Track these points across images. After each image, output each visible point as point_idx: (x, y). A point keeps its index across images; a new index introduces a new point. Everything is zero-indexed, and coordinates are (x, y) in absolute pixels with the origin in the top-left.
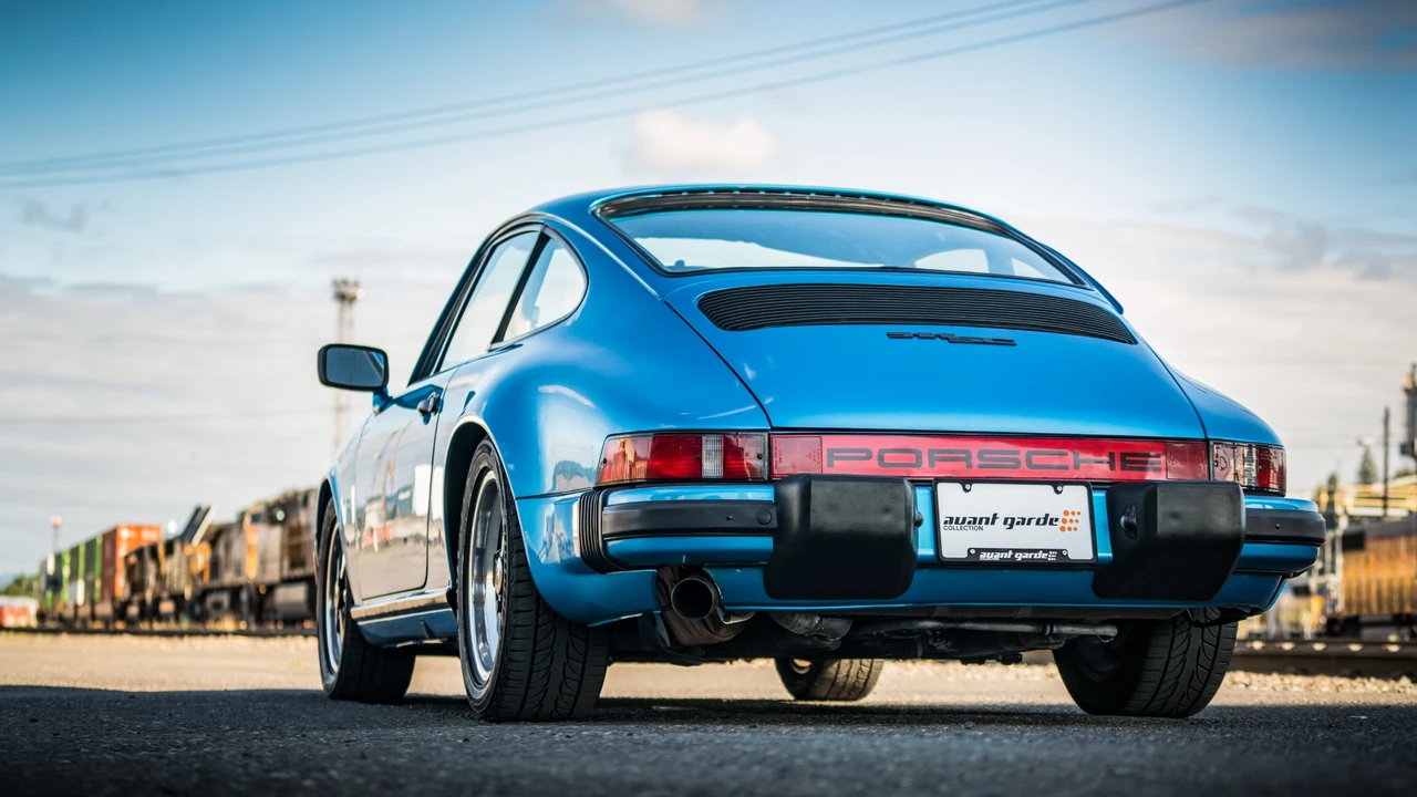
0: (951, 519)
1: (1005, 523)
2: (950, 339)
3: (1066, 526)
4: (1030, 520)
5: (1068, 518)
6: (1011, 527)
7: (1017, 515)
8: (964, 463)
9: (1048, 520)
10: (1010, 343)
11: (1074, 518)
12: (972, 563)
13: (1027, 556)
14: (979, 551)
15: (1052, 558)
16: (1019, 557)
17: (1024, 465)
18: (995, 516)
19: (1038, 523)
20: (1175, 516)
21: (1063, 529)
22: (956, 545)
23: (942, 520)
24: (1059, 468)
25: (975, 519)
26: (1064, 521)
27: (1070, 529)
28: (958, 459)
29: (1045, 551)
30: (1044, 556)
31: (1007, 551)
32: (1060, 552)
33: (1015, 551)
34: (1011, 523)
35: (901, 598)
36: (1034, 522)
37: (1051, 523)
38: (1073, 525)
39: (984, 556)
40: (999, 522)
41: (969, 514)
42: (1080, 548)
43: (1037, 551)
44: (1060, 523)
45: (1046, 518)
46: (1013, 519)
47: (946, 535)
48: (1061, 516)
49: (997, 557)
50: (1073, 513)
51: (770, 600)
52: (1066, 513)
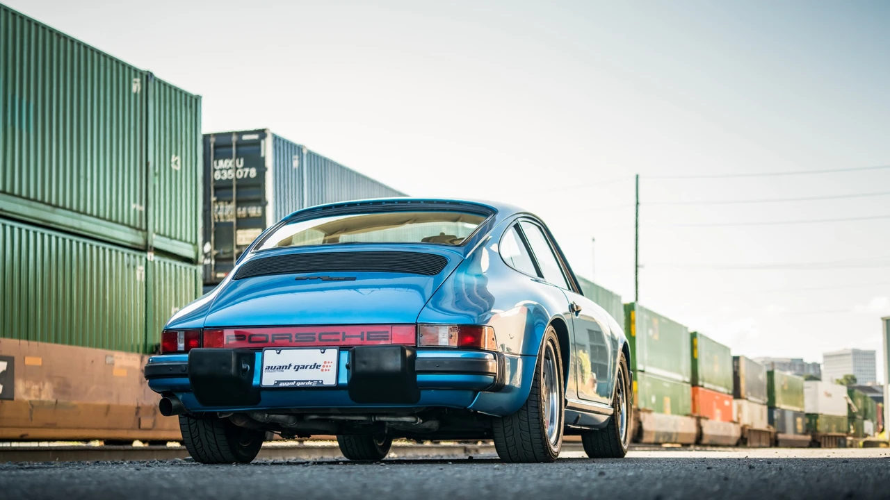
0: (269, 367)
1: (295, 368)
2: (324, 279)
3: (324, 369)
4: (307, 366)
5: (326, 365)
6: (297, 370)
7: (301, 364)
8: (288, 340)
9: (316, 366)
11: (329, 365)
12: (275, 389)
13: (302, 384)
14: (279, 382)
15: (314, 384)
16: (299, 384)
17: (317, 340)
18: (290, 365)
19: (310, 368)
20: (364, 363)
21: (322, 370)
22: (269, 379)
23: (265, 367)
24: (334, 340)
25: (280, 367)
26: (324, 366)
27: (326, 370)
28: (286, 338)
29: (311, 381)
30: (310, 383)
31: (293, 381)
32: (318, 381)
33: (297, 381)
34: (297, 368)
35: (259, 405)
37: (317, 368)
39: (282, 385)
40: (292, 368)
41: (278, 365)
42: (330, 380)
43: (307, 381)
44: (321, 368)
46: (299, 366)
47: (265, 373)
48: (322, 364)
49: (287, 384)
50: (329, 362)
51: (202, 407)
52: (325, 362)
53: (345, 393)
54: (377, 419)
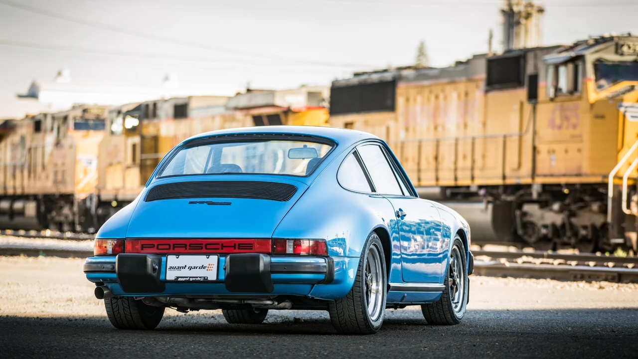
0: (171, 267)
2: (210, 203)
3: (209, 269)
5: (210, 266)
6: (190, 269)
7: (193, 266)
8: (184, 248)
9: (203, 267)
10: (229, 204)
11: (212, 266)
12: (176, 281)
13: (194, 279)
14: (178, 278)
15: (202, 279)
16: (191, 279)
17: (204, 249)
18: (186, 266)
21: (207, 270)
22: (171, 275)
23: (168, 267)
24: (216, 249)
25: (179, 267)
26: (208, 267)
28: (182, 247)
29: (200, 277)
30: (199, 279)
31: (187, 277)
32: (205, 277)
33: (190, 277)
34: (190, 268)
35: (163, 292)
36: (198, 268)
38: (211, 269)
40: (187, 268)
41: (177, 266)
42: (212, 276)
43: (197, 277)
44: (207, 268)
45: (202, 267)
47: (168, 272)
48: (207, 266)
49: (184, 279)
51: (124, 293)
52: (209, 265)
53: (223, 285)
54: (245, 302)
